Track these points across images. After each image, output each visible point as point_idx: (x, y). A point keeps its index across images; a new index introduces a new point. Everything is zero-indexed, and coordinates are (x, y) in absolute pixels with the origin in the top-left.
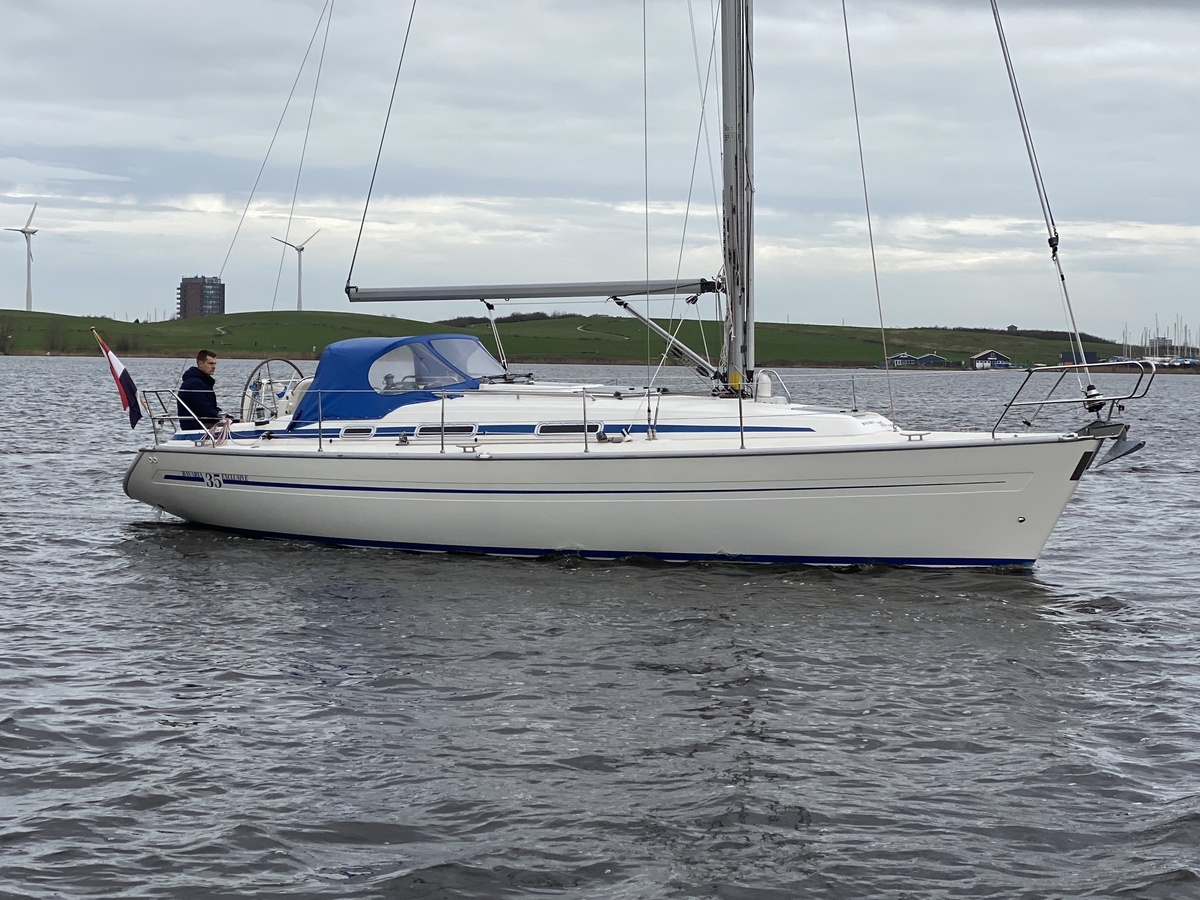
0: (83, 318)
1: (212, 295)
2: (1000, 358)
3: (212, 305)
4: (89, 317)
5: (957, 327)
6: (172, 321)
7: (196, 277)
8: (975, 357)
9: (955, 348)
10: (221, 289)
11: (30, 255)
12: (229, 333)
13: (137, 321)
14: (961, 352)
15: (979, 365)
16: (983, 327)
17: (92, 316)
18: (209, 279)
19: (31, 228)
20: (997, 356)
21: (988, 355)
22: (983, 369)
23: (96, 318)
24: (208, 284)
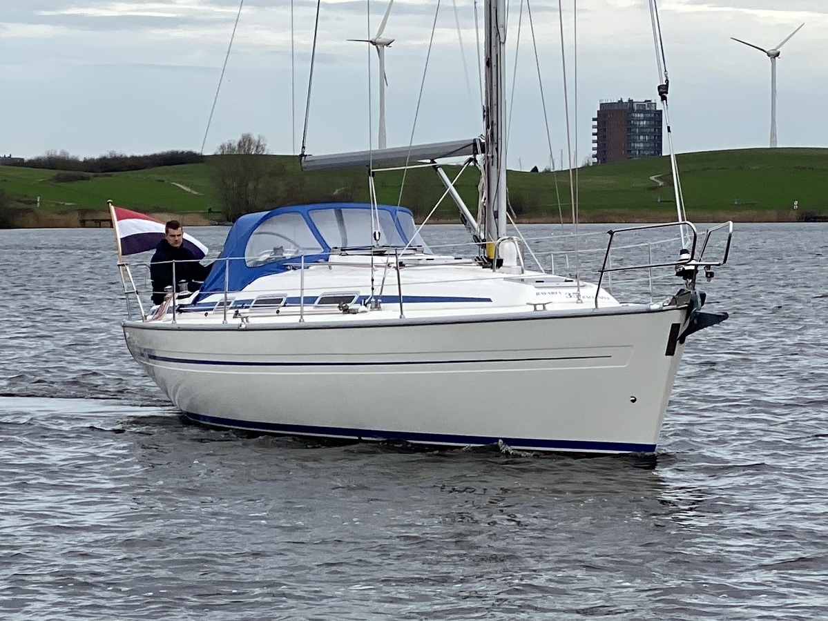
1: (644, 127)
3: (644, 142)
6: (586, 168)
7: (621, 101)
10: (656, 118)
11: (383, 77)
13: (535, 169)
18: (639, 104)
19: (385, 37)
24: (639, 111)
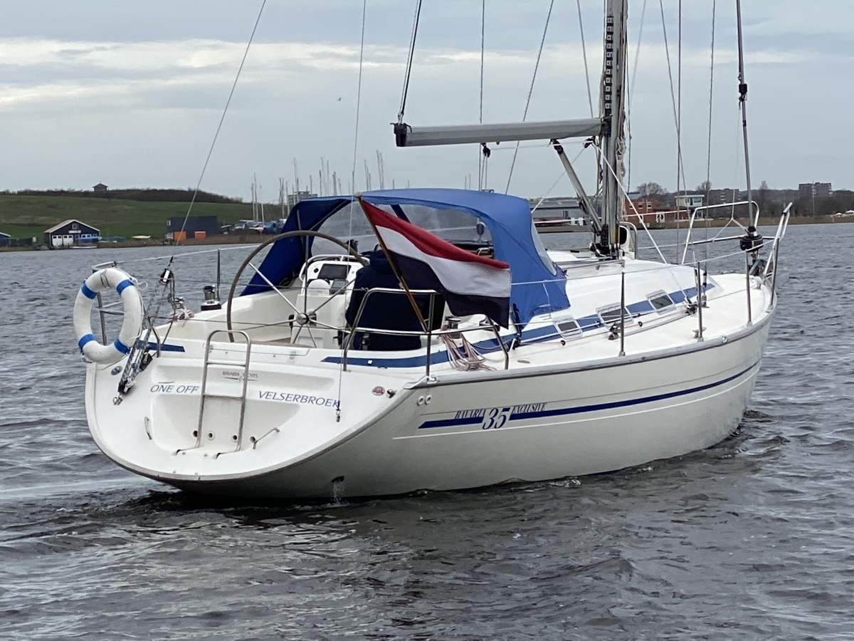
2: (85, 230)
5: (23, 189)
8: (51, 231)
9: (22, 219)
14: (29, 225)
15: (56, 241)
16: (59, 188)
20: (81, 227)
21: (69, 227)
22: (63, 247)
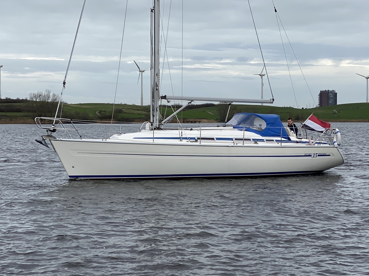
0: (282, 107)
1: (332, 97)
3: (332, 101)
4: (284, 107)
6: (316, 108)
7: (326, 90)
10: (335, 95)
11: (262, 84)
12: (339, 112)
13: (303, 108)
17: (286, 107)
18: (331, 91)
19: (263, 74)
23: (287, 107)
24: (331, 93)
